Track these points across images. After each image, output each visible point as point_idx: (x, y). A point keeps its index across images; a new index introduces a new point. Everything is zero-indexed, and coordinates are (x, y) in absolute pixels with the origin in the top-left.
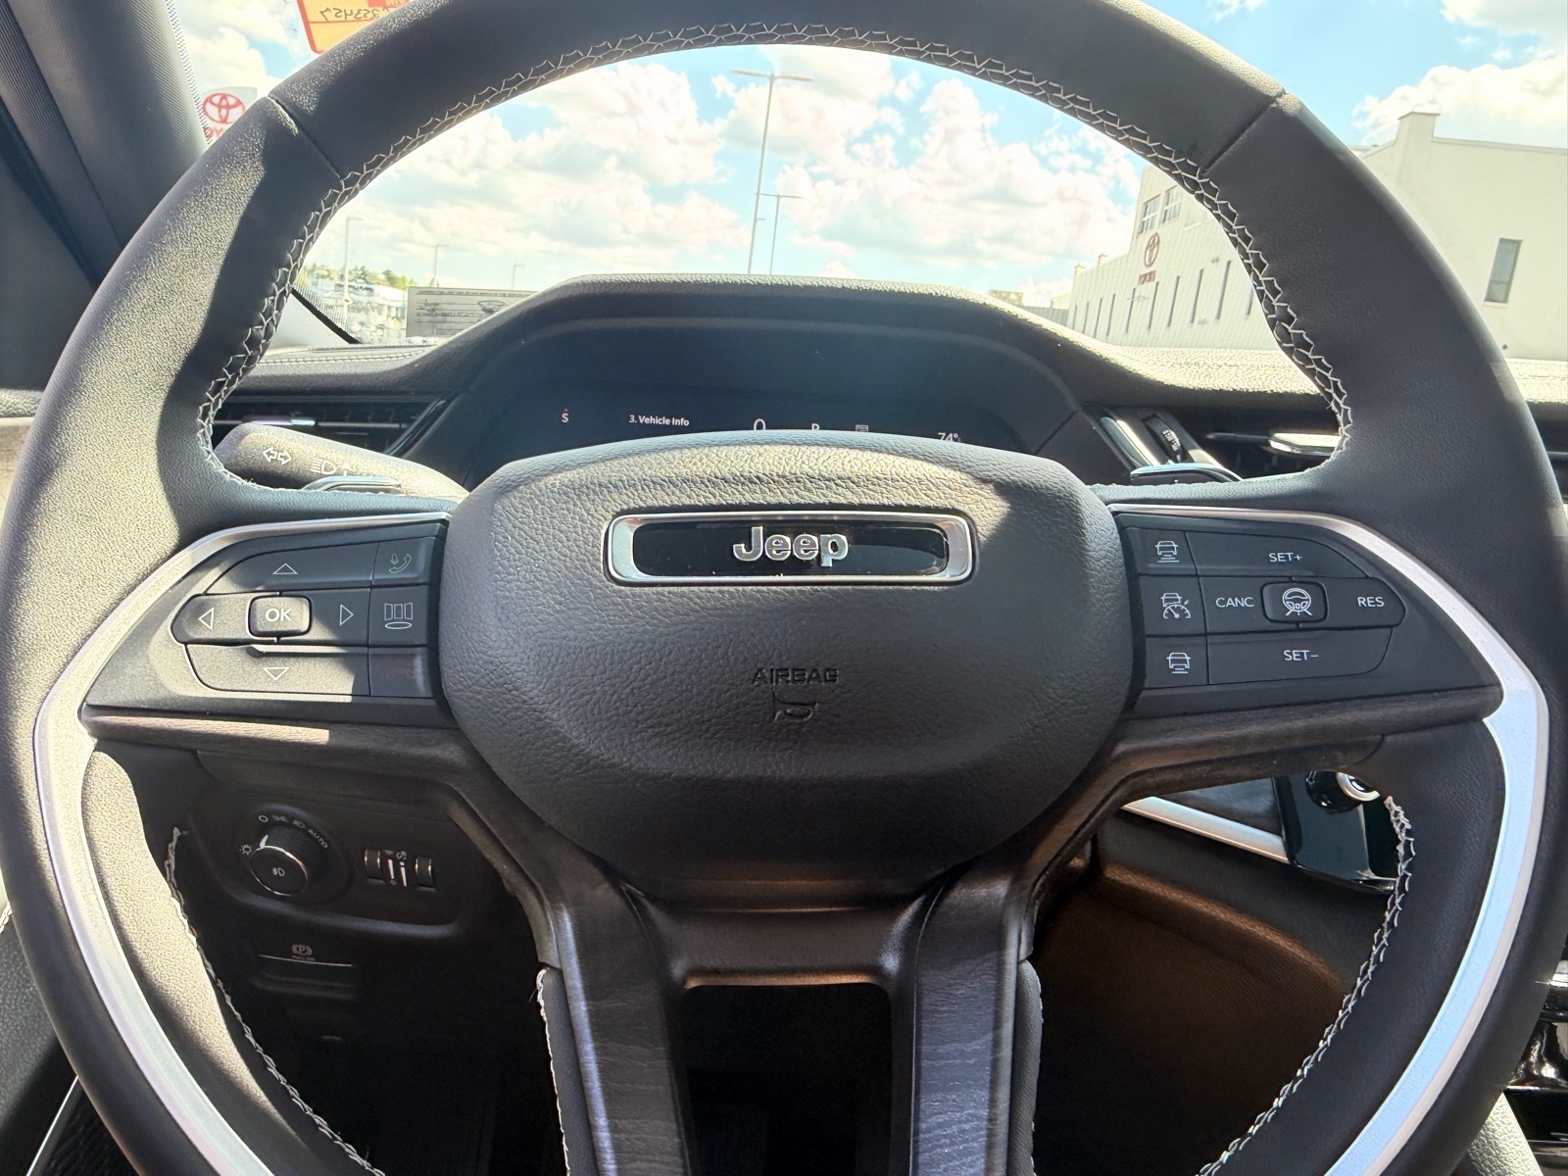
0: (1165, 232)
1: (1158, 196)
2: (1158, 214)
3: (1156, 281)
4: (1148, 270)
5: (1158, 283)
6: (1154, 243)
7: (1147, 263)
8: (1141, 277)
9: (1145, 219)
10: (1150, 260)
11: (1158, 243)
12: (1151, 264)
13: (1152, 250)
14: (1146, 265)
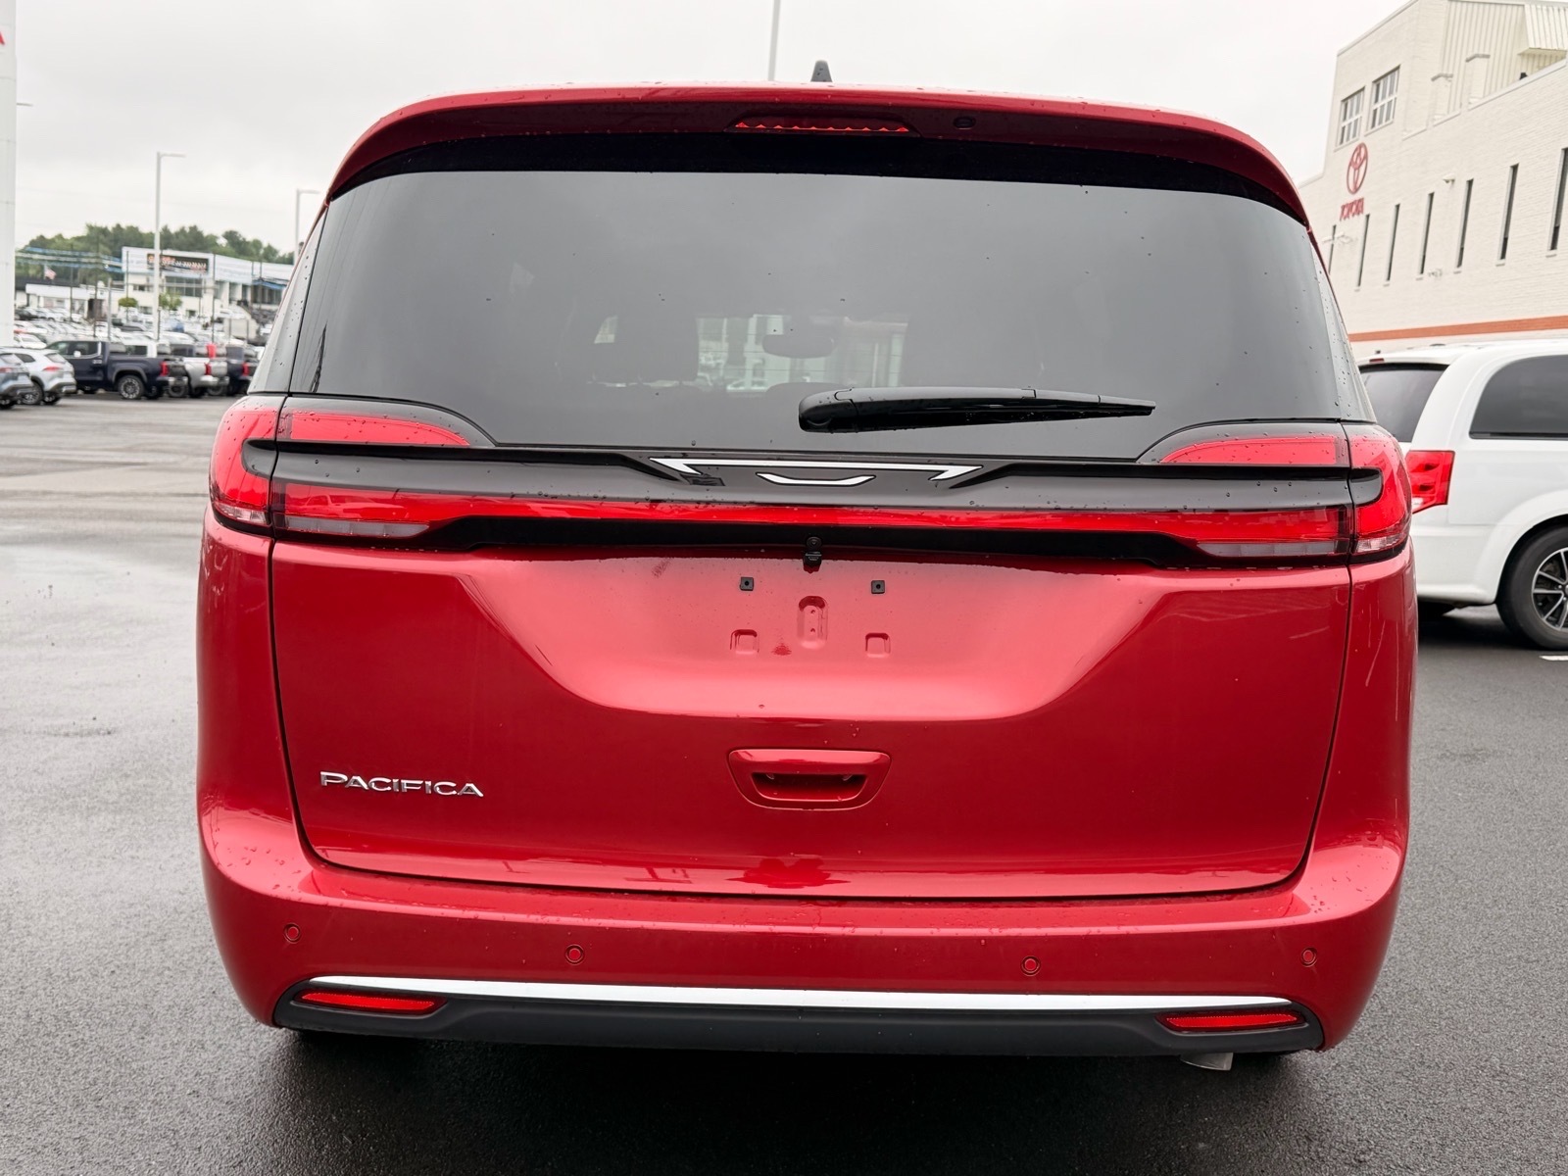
0: (1376, 142)
1: (1363, 89)
2: (1364, 115)
3: (1366, 212)
4: (1351, 198)
5: (1368, 216)
6: (1360, 159)
7: (1352, 187)
8: (1343, 207)
9: (1346, 123)
10: (1355, 183)
11: (1366, 157)
12: (1356, 190)
13: (1358, 168)
14: (1350, 190)
